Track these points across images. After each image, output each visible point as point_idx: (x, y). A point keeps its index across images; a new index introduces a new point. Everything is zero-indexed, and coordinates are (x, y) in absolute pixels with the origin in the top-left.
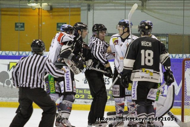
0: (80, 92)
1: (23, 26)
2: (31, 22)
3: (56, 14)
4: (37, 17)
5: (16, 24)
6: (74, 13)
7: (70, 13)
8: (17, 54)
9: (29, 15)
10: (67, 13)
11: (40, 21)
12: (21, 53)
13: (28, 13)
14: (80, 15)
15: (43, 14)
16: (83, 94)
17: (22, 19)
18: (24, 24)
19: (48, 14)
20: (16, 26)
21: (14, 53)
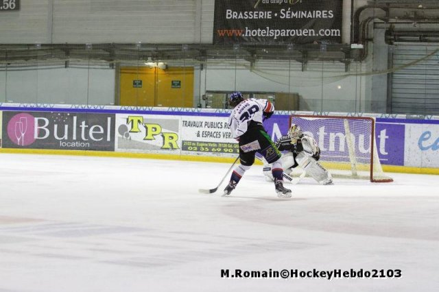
0: (194, 144)
1: (141, 84)
2: (148, 80)
3: (172, 72)
4: (154, 76)
5: (134, 81)
6: (188, 72)
7: (184, 72)
8: (135, 109)
9: (145, 74)
10: (182, 72)
11: (156, 79)
12: (139, 108)
13: (144, 72)
14: (193, 73)
15: (159, 72)
16: (196, 146)
17: (140, 77)
18: (141, 81)
19: (163, 72)
20: (135, 84)
21: (133, 107)
